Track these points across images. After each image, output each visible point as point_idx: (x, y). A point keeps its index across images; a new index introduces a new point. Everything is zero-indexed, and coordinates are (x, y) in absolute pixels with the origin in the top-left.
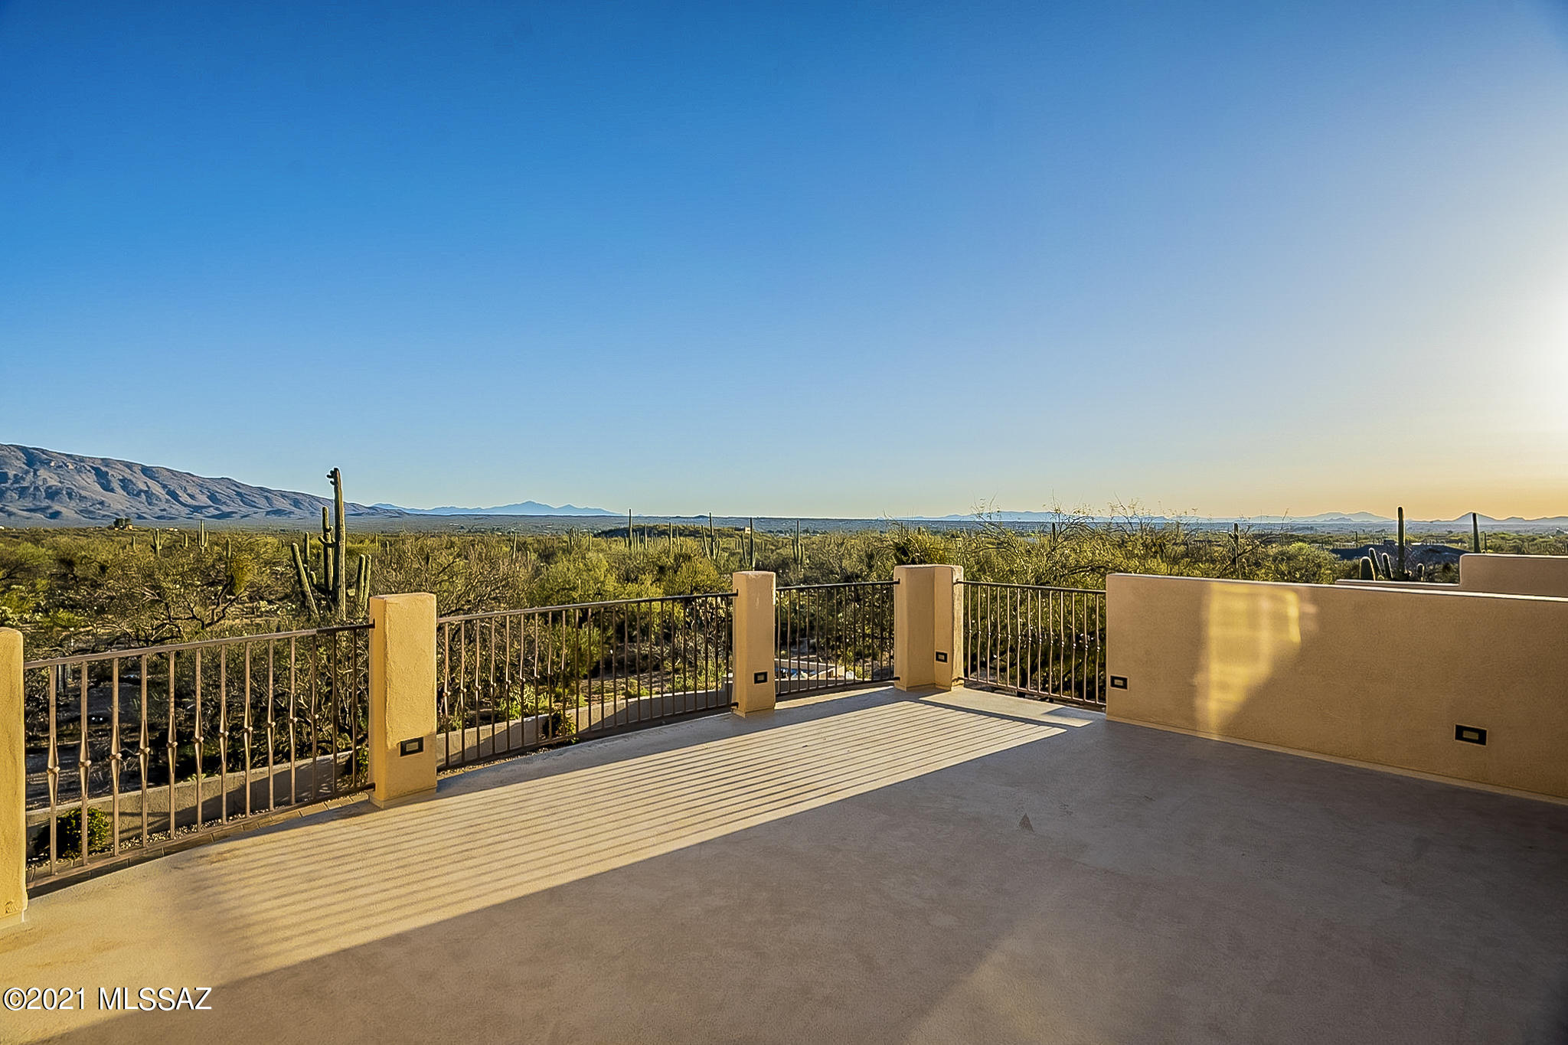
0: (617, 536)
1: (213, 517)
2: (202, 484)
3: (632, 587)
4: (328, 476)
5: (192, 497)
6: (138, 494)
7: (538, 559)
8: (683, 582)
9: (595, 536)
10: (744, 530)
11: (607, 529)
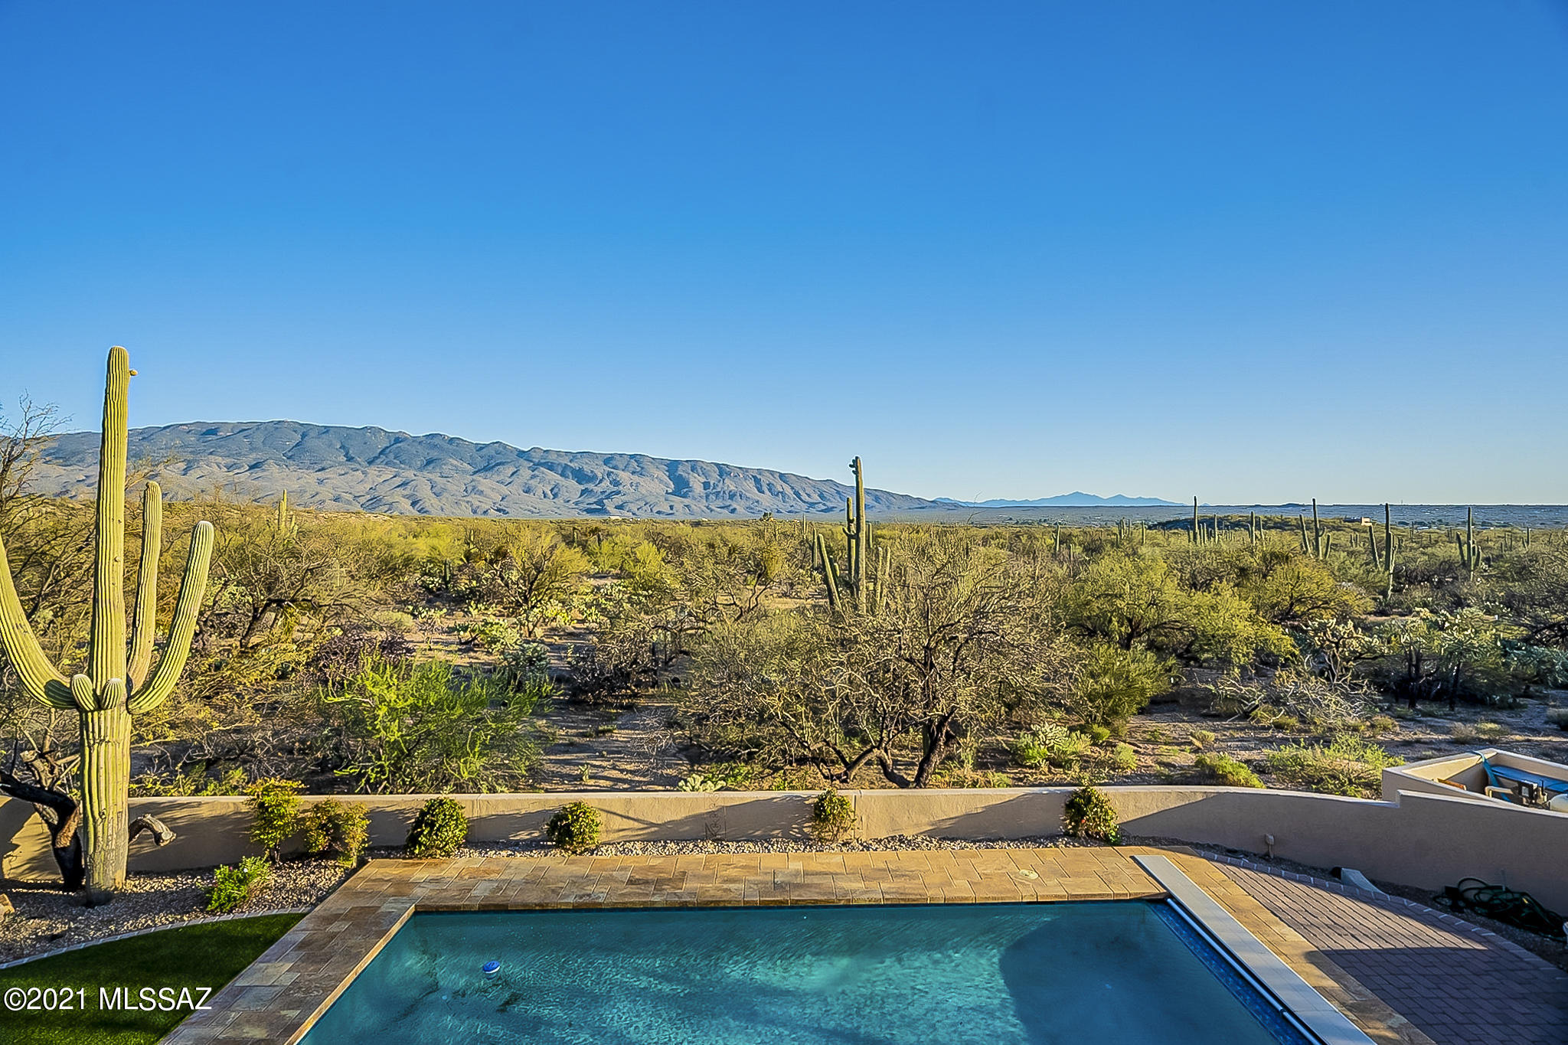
0: (1177, 528)
1: (822, 511)
2: (815, 484)
3: (1201, 598)
4: (850, 466)
5: (809, 495)
6: (777, 495)
7: (1083, 552)
8: (1277, 590)
9: (1150, 528)
10: (1360, 521)
11: (1164, 520)
